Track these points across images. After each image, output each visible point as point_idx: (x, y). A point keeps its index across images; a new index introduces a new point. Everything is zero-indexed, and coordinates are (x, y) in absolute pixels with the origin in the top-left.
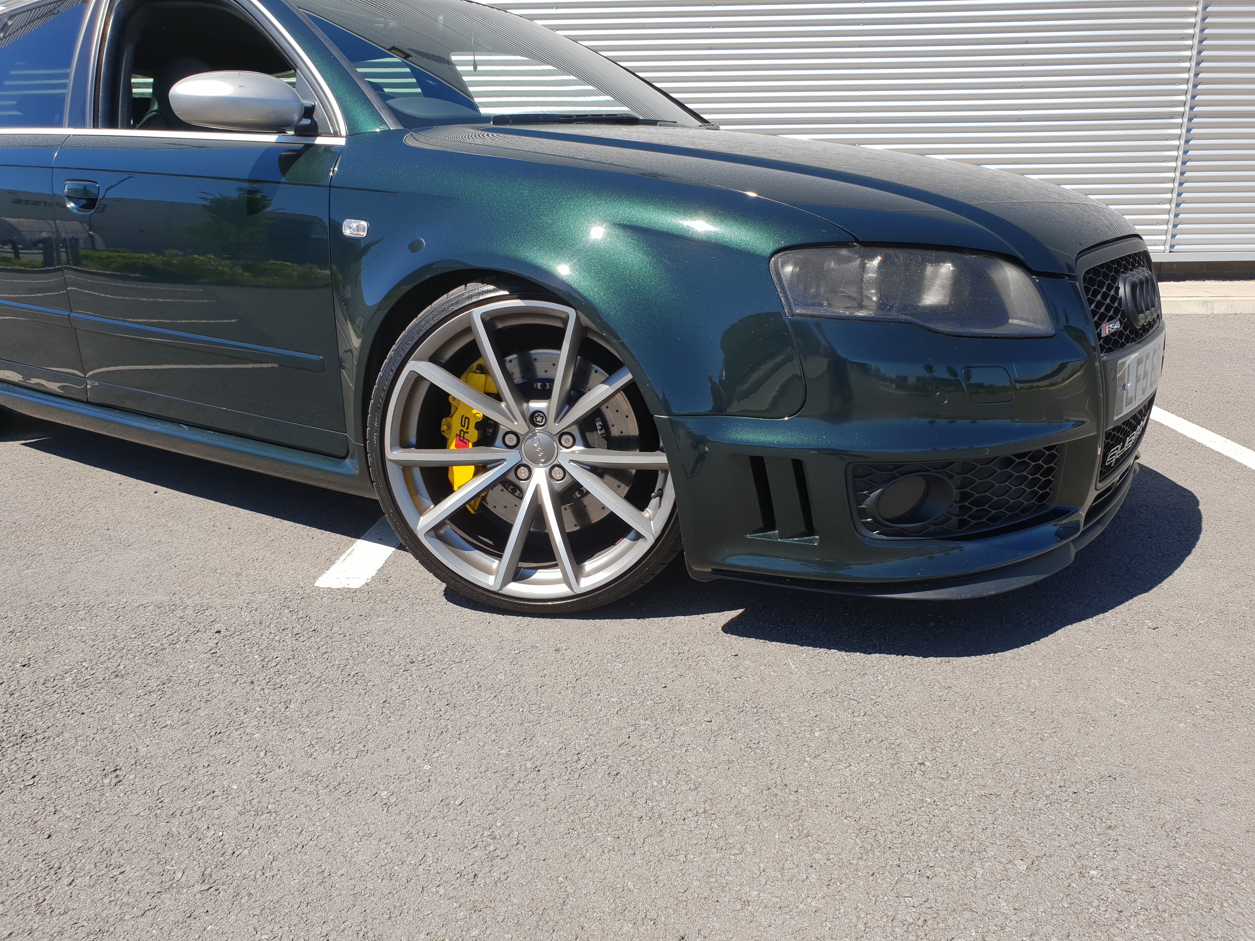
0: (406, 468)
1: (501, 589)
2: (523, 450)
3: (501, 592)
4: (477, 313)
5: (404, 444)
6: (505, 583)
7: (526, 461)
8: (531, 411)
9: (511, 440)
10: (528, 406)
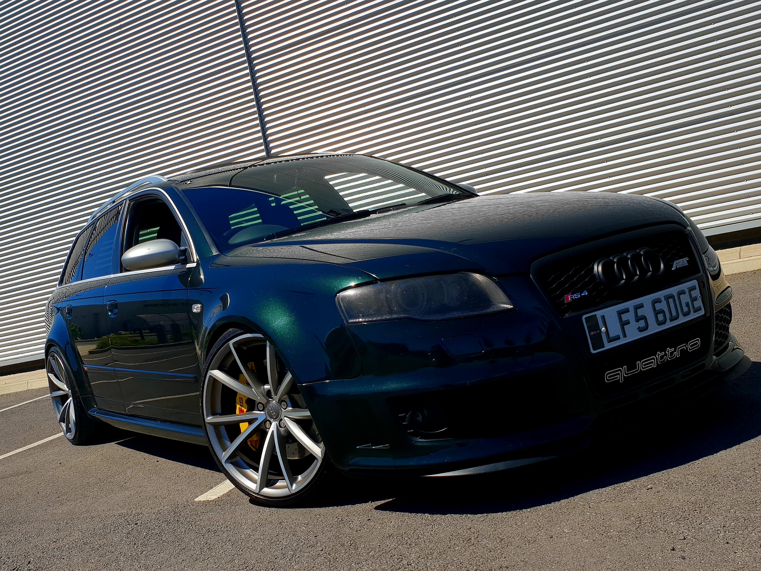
0: (216, 426)
1: (259, 491)
2: (266, 412)
3: (259, 493)
4: (231, 343)
5: (214, 414)
6: (261, 488)
7: (268, 418)
8: (266, 391)
9: (260, 407)
10: (264, 388)
